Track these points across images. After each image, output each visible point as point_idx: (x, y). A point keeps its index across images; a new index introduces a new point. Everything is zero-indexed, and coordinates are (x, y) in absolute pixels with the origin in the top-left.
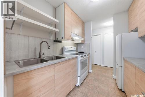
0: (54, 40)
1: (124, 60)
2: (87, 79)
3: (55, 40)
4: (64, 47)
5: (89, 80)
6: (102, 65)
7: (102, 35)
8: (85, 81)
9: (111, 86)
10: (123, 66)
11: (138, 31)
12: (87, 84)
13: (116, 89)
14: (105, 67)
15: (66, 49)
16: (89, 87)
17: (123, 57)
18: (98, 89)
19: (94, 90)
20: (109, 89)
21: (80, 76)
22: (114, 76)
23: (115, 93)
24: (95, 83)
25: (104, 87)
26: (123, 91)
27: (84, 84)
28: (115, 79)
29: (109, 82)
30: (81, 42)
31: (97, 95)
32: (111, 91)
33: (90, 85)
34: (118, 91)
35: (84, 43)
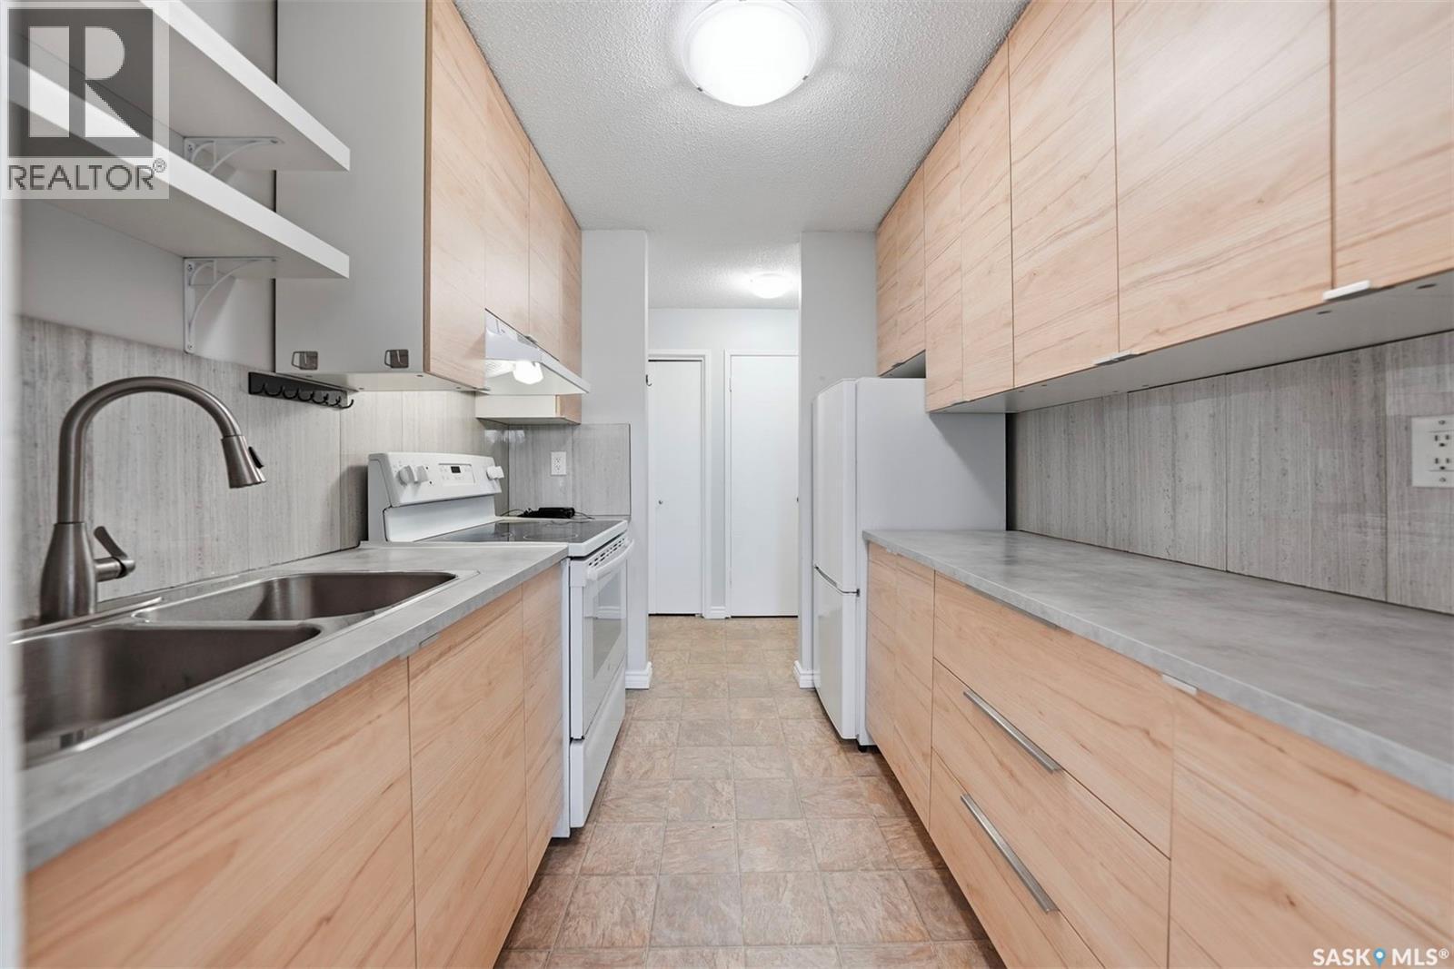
0: (251, 376)
1: (868, 543)
2: (624, 749)
3: (262, 367)
4: (380, 459)
5: (649, 755)
6: (715, 612)
7: (709, 361)
8: (618, 771)
9: (801, 738)
10: (861, 591)
11: (920, 373)
12: (636, 787)
13: (828, 752)
14: (735, 621)
15: (409, 487)
16: (664, 804)
17: (864, 532)
18: (727, 791)
19: (707, 812)
20: (795, 766)
21: (583, 738)
22: (805, 672)
23: (829, 771)
24: (694, 758)
25: (762, 760)
26: (863, 749)
27: (610, 798)
28: (814, 691)
29: (782, 724)
30: (559, 416)
31: (732, 834)
32: (807, 770)
33: (665, 786)
34: (839, 754)
35: (579, 424)
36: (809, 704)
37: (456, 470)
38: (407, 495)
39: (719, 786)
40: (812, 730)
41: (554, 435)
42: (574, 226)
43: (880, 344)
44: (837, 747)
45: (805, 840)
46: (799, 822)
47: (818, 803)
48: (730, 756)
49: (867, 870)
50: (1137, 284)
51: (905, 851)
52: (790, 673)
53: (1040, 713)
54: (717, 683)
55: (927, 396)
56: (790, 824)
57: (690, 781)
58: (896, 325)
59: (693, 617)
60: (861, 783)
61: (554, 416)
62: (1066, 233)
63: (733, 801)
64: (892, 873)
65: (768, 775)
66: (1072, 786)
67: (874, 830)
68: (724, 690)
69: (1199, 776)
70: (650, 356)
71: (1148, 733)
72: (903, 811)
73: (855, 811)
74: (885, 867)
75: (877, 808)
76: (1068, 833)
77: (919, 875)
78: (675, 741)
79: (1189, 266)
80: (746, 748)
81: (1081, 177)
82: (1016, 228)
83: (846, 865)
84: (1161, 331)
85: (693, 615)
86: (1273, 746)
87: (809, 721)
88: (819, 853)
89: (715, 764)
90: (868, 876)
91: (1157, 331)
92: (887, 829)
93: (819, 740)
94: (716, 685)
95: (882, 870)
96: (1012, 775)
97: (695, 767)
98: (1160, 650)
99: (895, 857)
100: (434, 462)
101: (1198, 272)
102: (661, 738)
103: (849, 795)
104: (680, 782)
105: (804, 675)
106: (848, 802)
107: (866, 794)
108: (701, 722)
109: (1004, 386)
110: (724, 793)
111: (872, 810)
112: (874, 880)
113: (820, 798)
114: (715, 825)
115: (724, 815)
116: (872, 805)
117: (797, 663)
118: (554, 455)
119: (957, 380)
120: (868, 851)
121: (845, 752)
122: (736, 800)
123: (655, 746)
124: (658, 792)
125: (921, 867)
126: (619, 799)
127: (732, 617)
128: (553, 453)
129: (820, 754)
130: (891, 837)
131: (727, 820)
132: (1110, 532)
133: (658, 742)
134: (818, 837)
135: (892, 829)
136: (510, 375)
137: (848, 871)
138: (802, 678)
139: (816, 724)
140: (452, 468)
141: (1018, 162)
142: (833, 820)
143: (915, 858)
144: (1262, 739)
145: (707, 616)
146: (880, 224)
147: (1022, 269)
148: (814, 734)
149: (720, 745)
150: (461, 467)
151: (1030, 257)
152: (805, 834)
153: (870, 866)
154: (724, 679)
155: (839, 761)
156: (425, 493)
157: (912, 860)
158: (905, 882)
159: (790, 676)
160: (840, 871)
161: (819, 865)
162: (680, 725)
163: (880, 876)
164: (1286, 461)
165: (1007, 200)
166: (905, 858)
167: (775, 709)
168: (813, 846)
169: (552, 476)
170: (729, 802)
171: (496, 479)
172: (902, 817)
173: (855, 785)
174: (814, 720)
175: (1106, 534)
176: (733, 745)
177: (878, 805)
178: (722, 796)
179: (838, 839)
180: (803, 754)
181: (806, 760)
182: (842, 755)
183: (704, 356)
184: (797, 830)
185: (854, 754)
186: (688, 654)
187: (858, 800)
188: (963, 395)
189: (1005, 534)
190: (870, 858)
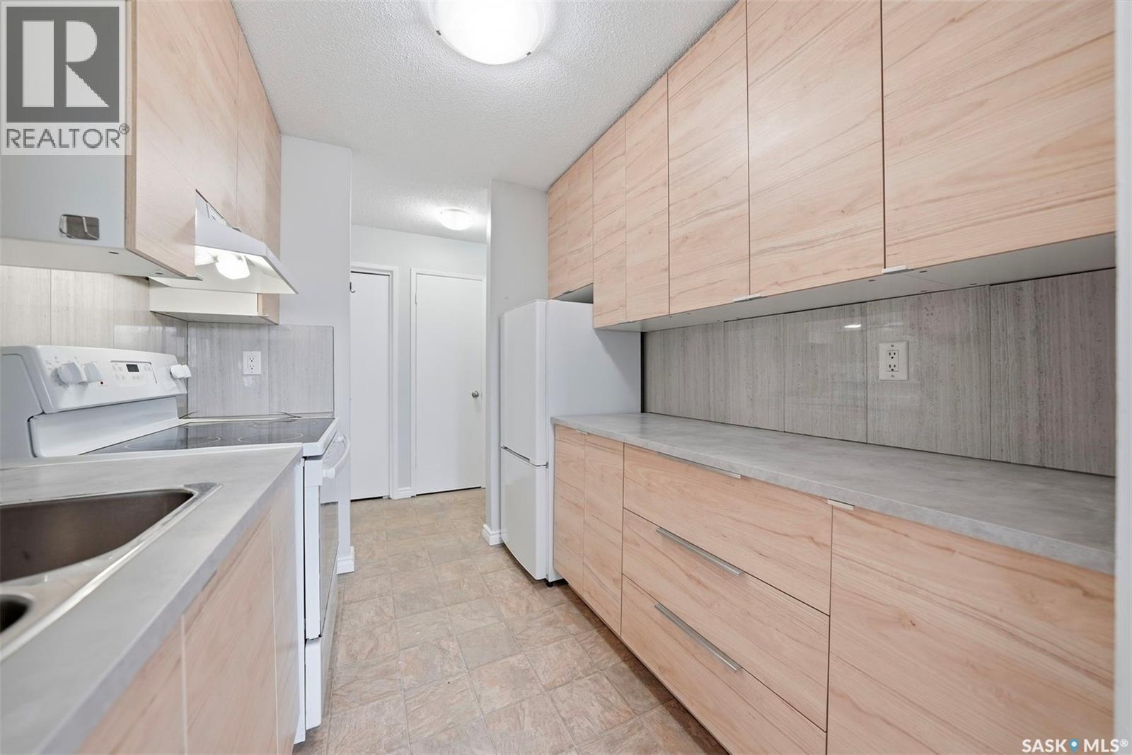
1: (555, 426)
4: (24, 353)
6: (401, 493)
7: (396, 277)
9: (502, 587)
10: (550, 464)
11: (590, 300)
12: (365, 667)
13: (525, 593)
14: (421, 498)
15: (71, 389)
16: (397, 676)
17: (552, 418)
18: (452, 646)
19: (439, 671)
20: (503, 610)
21: (320, 636)
22: (494, 532)
23: (530, 608)
24: (414, 626)
25: (475, 612)
26: (550, 585)
27: (339, 686)
28: (503, 545)
29: (483, 577)
30: (261, 315)
31: (467, 683)
32: (514, 612)
33: (394, 659)
34: (534, 592)
35: (277, 324)
36: (501, 558)
37: (133, 368)
38: (69, 399)
39: (444, 644)
40: (509, 578)
41: (247, 334)
42: (276, 129)
43: (551, 276)
44: (531, 587)
45: (528, 669)
46: (520, 656)
47: (529, 636)
48: (447, 616)
49: (580, 678)
50: (762, 252)
51: (600, 655)
52: (479, 535)
53: (724, 536)
54: (419, 554)
55: (593, 317)
56: (512, 660)
57: (417, 648)
58: (566, 263)
59: (381, 500)
60: (556, 612)
61: (255, 314)
62: (711, 213)
63: (460, 654)
64: (597, 674)
65: (484, 624)
66: (752, 582)
67: (575, 646)
68: (426, 559)
69: (850, 560)
70: (353, 267)
71: (812, 539)
72: (590, 625)
73: (558, 634)
74: (591, 672)
75: (572, 628)
76: (749, 614)
77: (614, 669)
78: (393, 615)
79: (798, 244)
80: (459, 605)
81: (723, 178)
82: (672, 204)
83: (564, 680)
84: (779, 283)
85: (381, 497)
86: (902, 534)
87: (504, 571)
88: (542, 677)
89: (436, 626)
90: (581, 682)
91: (777, 283)
92: (584, 642)
93: (516, 585)
94: (418, 557)
95: (590, 675)
96: (699, 582)
97: (418, 633)
98: (826, 484)
99: (596, 661)
100: (107, 359)
101: (804, 249)
102: (377, 614)
103: (550, 623)
104: (407, 650)
105: (493, 535)
106: (551, 629)
107: (562, 619)
108: (413, 592)
109: (662, 313)
110: (450, 650)
111: (570, 630)
112: (586, 685)
113: (530, 632)
114: (450, 680)
115: (456, 669)
116: (569, 627)
117: (485, 526)
118: (246, 354)
119: (622, 306)
120: (576, 663)
121: (537, 589)
122: (462, 653)
123: (373, 623)
124: (388, 666)
125: (614, 663)
126: (348, 684)
127: (417, 495)
128: (245, 353)
129: (520, 597)
130: (589, 647)
131: (460, 673)
132: (712, 411)
133: (376, 619)
134: (537, 664)
135: (588, 641)
136: (211, 267)
137: (566, 683)
138: (491, 537)
139: (511, 572)
140: (128, 365)
141: (674, 159)
142: (545, 647)
143: (608, 658)
144: (895, 531)
145: (394, 497)
146: (552, 185)
147: (676, 233)
148: (512, 581)
149: (436, 608)
150: (138, 365)
151: (683, 225)
152: (526, 665)
153: (581, 674)
154: (423, 549)
155: (535, 598)
156: (94, 396)
157: (607, 660)
158: (607, 678)
159: (479, 537)
160: (560, 686)
161: (544, 687)
162: (393, 598)
163: (589, 680)
164: (817, 366)
165: (666, 183)
166: (602, 660)
167: (474, 566)
168: (536, 672)
169: (244, 375)
170: (457, 656)
171: (180, 379)
172: (591, 630)
173: (552, 615)
174: (508, 570)
175: (709, 413)
176: (447, 606)
177: (573, 625)
178: (450, 652)
179: (552, 661)
180: (507, 599)
181: (511, 604)
182: (536, 592)
183: (392, 272)
184: (519, 664)
185: (545, 589)
186: (385, 533)
187: (558, 625)
188: (626, 317)
189: (640, 415)
190: (579, 668)
